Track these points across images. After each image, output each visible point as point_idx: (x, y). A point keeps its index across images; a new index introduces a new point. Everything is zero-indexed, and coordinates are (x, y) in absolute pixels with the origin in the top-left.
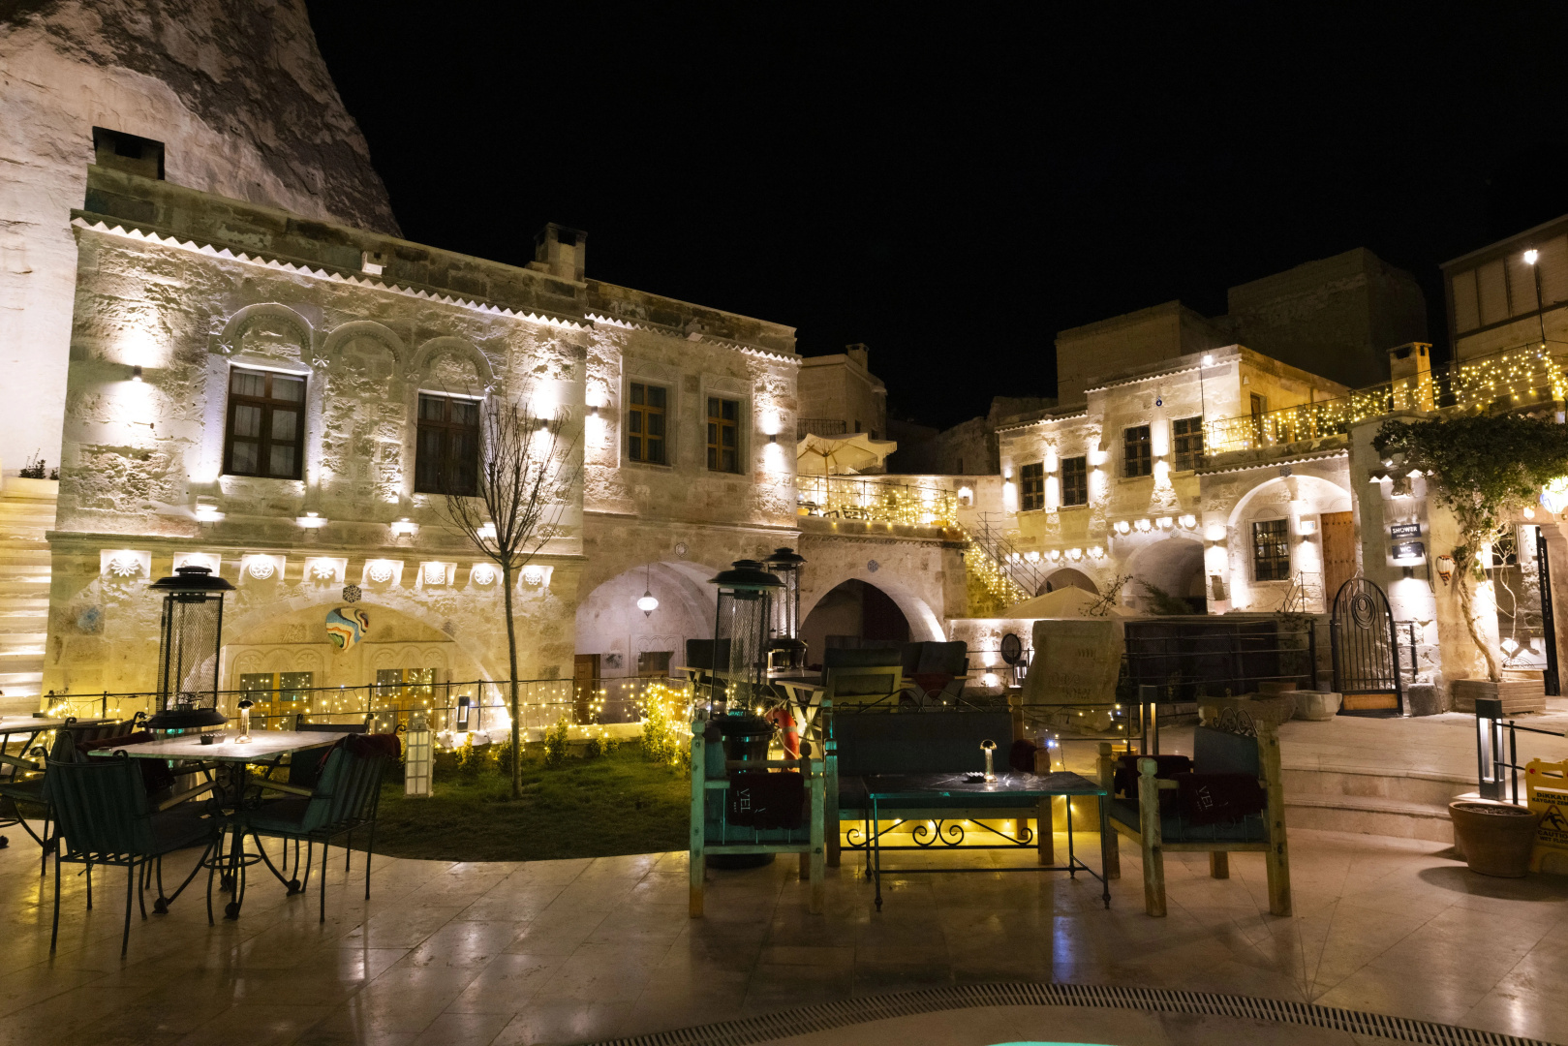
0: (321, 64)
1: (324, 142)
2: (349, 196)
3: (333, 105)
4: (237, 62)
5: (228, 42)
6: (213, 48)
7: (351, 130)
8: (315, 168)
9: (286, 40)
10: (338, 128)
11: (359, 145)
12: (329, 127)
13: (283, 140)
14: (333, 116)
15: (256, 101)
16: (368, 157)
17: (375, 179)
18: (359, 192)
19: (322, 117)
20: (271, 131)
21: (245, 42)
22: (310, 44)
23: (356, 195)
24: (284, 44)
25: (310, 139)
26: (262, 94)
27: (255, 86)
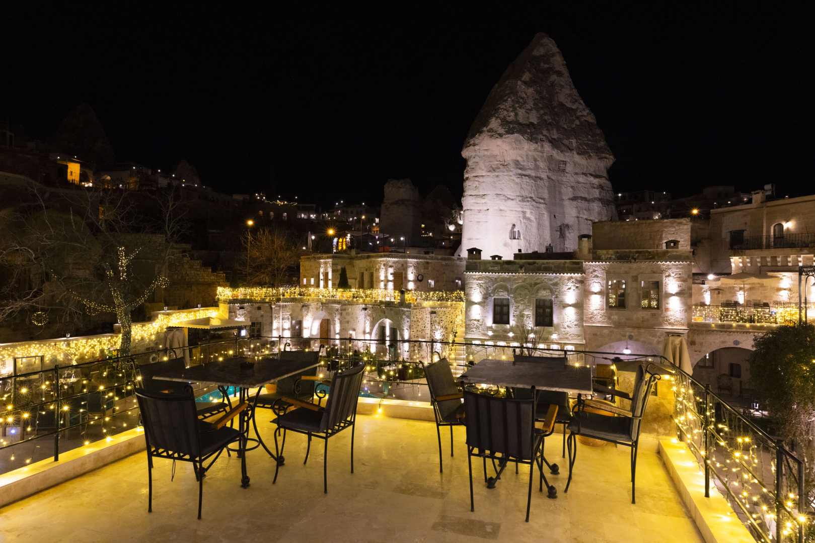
0: (575, 92)
1: (577, 125)
2: (587, 145)
3: (581, 107)
4: (542, 112)
5: (539, 106)
6: (534, 111)
7: (588, 114)
8: (572, 139)
9: (561, 90)
10: (582, 116)
11: (591, 119)
12: (578, 118)
13: (560, 133)
14: (581, 111)
15: (550, 124)
16: (595, 122)
17: (598, 131)
18: (591, 141)
19: (575, 115)
20: (555, 132)
21: (545, 101)
22: (570, 86)
23: (590, 142)
24: (560, 92)
25: (570, 127)
26: (552, 119)
27: (549, 118)
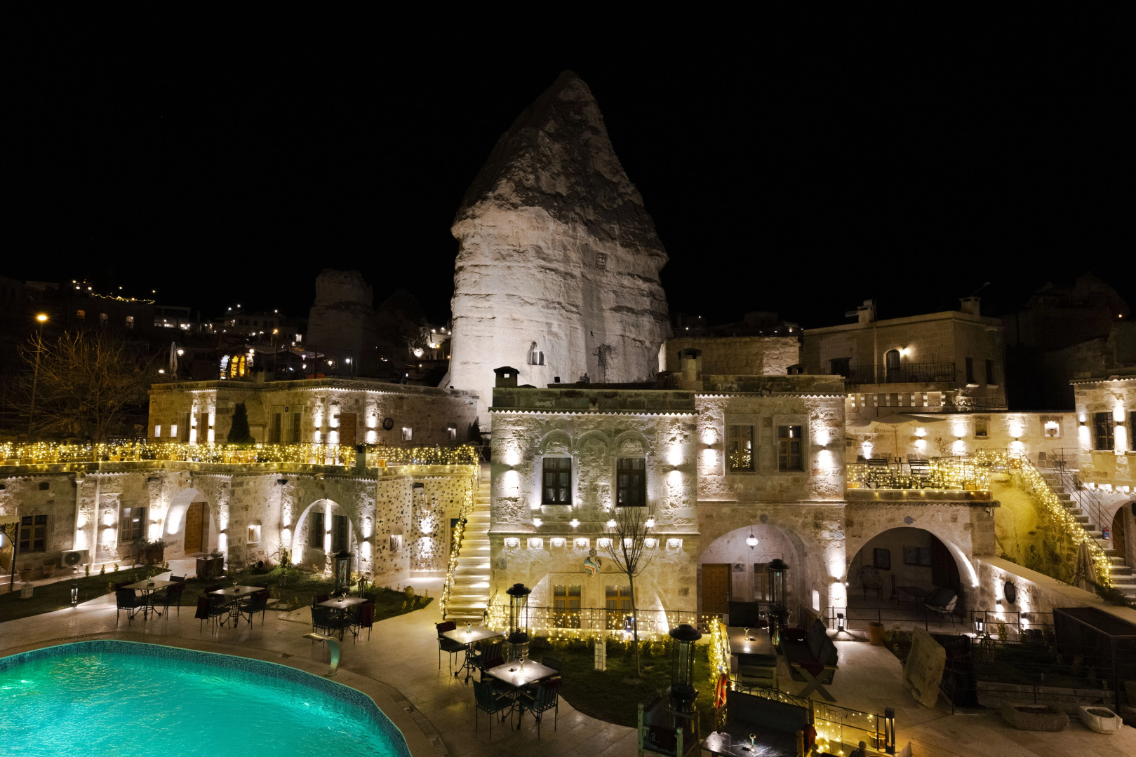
0: (615, 159)
1: (619, 205)
2: (633, 234)
3: (623, 181)
4: (573, 180)
5: (569, 170)
6: (562, 178)
7: (633, 192)
8: (615, 224)
9: (597, 153)
10: (626, 194)
11: (637, 199)
12: (620, 195)
13: (597, 214)
14: (623, 187)
15: (584, 198)
16: (643, 204)
17: (647, 217)
18: (638, 229)
19: (617, 190)
20: (591, 211)
21: (577, 166)
22: (609, 150)
23: (637, 231)
24: (596, 156)
25: (611, 207)
26: (586, 192)
27: (583, 189)
